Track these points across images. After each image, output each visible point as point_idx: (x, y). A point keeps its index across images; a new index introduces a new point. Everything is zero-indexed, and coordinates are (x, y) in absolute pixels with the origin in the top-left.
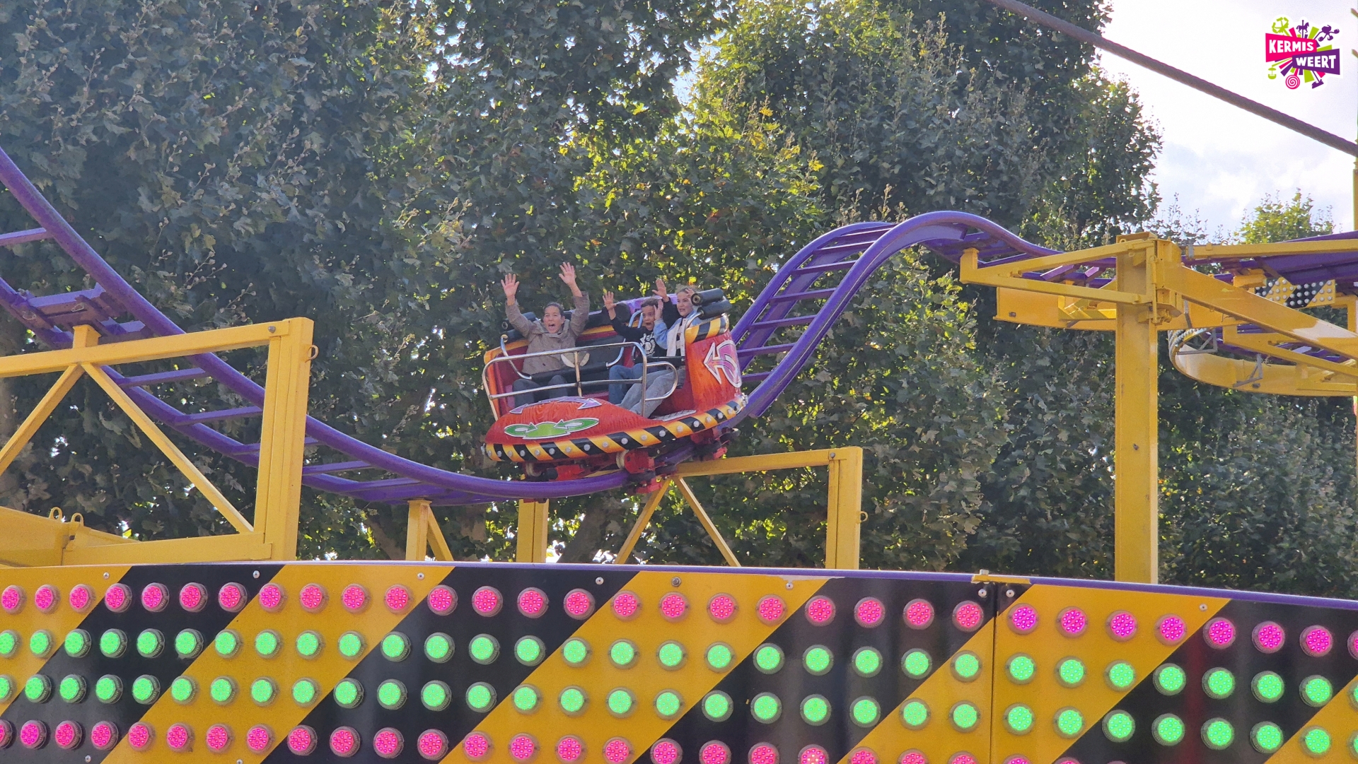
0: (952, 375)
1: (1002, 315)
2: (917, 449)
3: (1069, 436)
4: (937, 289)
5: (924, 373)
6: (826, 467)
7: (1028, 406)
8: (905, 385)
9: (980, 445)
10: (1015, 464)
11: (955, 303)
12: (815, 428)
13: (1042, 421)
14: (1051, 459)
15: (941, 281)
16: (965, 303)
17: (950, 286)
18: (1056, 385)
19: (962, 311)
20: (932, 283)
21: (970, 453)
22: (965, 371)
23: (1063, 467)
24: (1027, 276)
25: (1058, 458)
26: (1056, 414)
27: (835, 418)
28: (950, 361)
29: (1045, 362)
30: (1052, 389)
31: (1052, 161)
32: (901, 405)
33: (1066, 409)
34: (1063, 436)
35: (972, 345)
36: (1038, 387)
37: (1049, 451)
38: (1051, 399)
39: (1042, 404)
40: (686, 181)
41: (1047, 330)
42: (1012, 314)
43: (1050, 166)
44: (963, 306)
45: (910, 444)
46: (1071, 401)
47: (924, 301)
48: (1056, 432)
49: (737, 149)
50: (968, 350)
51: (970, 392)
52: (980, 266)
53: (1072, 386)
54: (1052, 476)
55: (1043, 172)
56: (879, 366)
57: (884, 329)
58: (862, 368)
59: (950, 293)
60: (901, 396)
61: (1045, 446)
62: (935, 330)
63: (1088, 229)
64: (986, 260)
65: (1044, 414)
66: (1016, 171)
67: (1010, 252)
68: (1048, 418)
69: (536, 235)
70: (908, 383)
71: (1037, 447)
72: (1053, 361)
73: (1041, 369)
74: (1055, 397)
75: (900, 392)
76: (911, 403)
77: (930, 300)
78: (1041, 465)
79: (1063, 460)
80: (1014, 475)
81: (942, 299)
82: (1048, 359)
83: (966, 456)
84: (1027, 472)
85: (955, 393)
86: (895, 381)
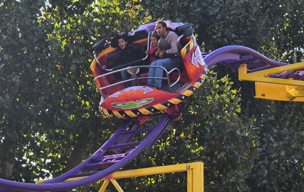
0: (231, 125)
1: (258, 96)
2: (215, 162)
3: (286, 154)
4: (222, 84)
5: (217, 124)
6: (187, 171)
7: (265, 139)
8: (209, 131)
9: (246, 158)
10: (260, 168)
11: (230, 90)
12: (165, 153)
13: (272, 147)
14: (278, 165)
15: (223, 80)
16: (235, 90)
17: (227, 82)
18: (278, 129)
19: (234, 94)
20: (218, 81)
21: (241, 163)
22: (237, 123)
23: (284, 169)
24: (271, 76)
25: (281, 165)
26: (279, 143)
27: (175, 148)
28: (230, 118)
29: (272, 118)
30: (275, 131)
32: (207, 141)
33: (283, 141)
34: (283, 153)
35: (239, 110)
36: (269, 131)
37: (276, 161)
38: (276, 136)
39: (271, 139)
41: (272, 102)
42: (263, 95)
44: (234, 91)
45: (212, 160)
46: (286, 136)
47: (215, 90)
48: (279, 152)
50: (237, 113)
51: (239, 133)
52: (248, 72)
53: (285, 129)
54: (278, 173)
56: (196, 122)
57: (198, 104)
58: (187, 123)
59: (228, 85)
60: (207, 136)
61: (274, 159)
62: (221, 104)
65: (273, 143)
68: (275, 145)
70: (210, 129)
71: (271, 160)
72: (276, 117)
73: (271, 121)
74: (278, 135)
75: (206, 134)
76: (212, 139)
77: (217, 89)
78: (273, 168)
79: (283, 166)
80: (260, 173)
81: (224, 89)
82: (273, 116)
83: (239, 165)
84: (266, 171)
85: (233, 134)
86: (204, 129)
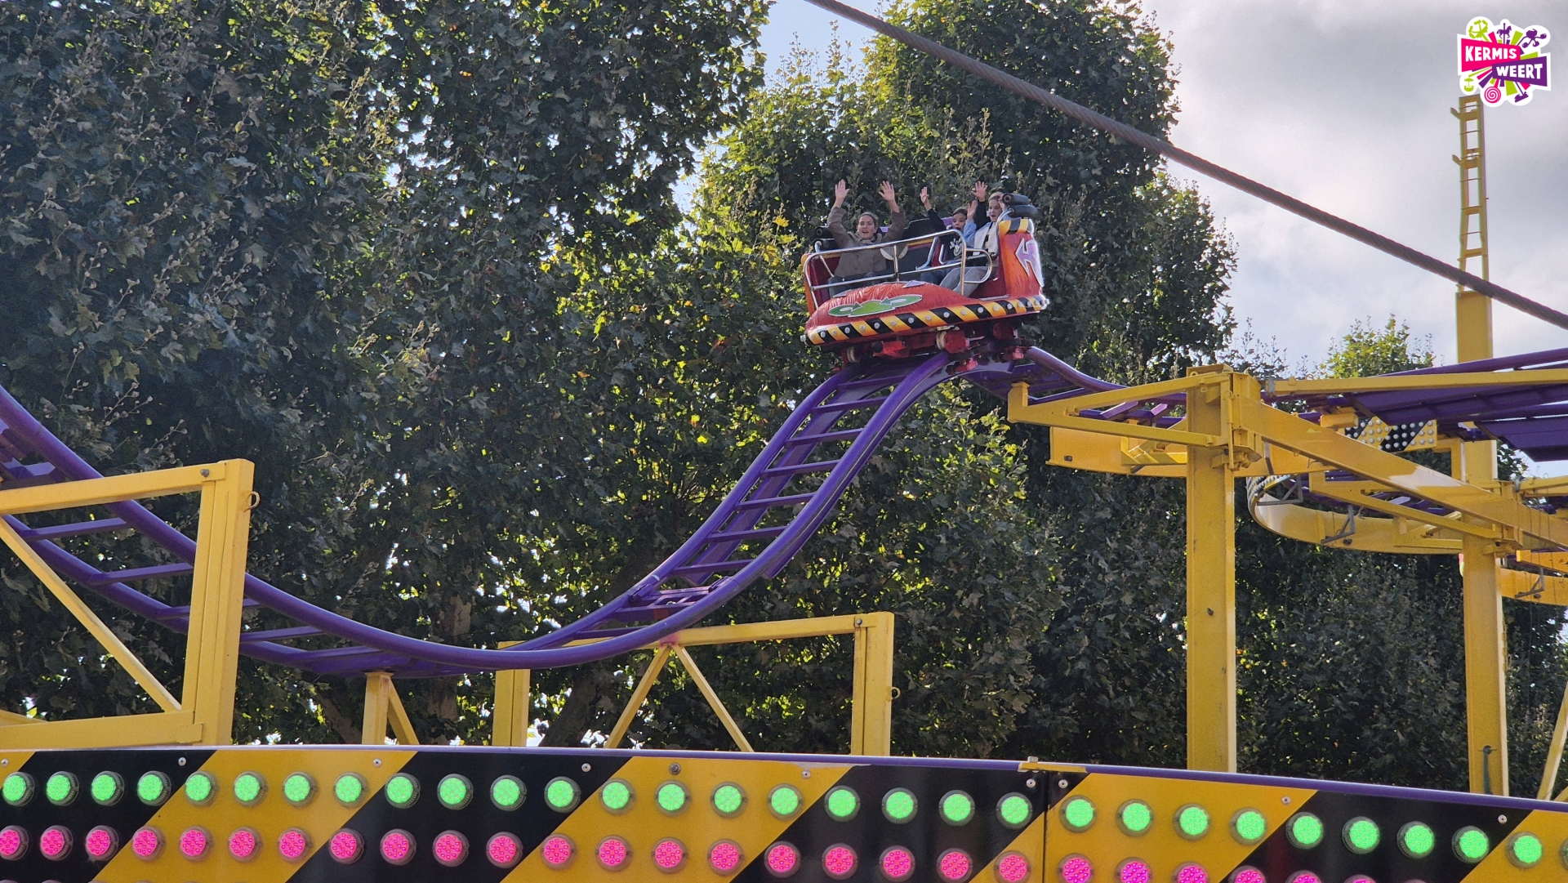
0: (999, 529)
1: (1056, 459)
2: (957, 615)
3: (1135, 600)
4: (982, 429)
5: (965, 526)
6: (851, 635)
7: (1087, 565)
8: (943, 541)
9: (1031, 609)
10: (1071, 631)
11: (1002, 444)
12: (838, 591)
13: (1102, 583)
14: (1114, 627)
15: (985, 420)
16: (1014, 446)
17: (996, 425)
18: (1118, 540)
19: (1010, 455)
20: (975, 422)
21: (1019, 619)
22: (1013, 525)
23: (1127, 635)
24: (1084, 414)
25: (1122, 625)
26: (1120, 574)
27: (862, 579)
28: (996, 513)
29: (1106, 514)
30: (1113, 545)
31: (1113, 280)
32: (939, 565)
33: (1130, 569)
34: (1127, 599)
35: (1021, 494)
36: (1099, 544)
37: (1111, 617)
38: (1113, 556)
39: (1102, 564)
40: (688, 303)
41: (1108, 476)
42: (1068, 458)
43: (1110, 286)
44: (1011, 448)
45: (949, 610)
46: (1136, 559)
47: (966, 443)
48: (1119, 594)
49: (747, 266)
50: (1017, 500)
51: (1019, 549)
52: (1031, 402)
53: (1137, 541)
54: (1114, 646)
55: (1103, 293)
56: (914, 519)
57: (920, 477)
58: (893, 521)
59: (997, 433)
60: (940, 554)
61: (1106, 611)
62: (978, 476)
63: (1154, 359)
64: (1039, 395)
65: (1105, 574)
66: (1071, 291)
67: (1067, 387)
68: (1109, 579)
69: (514, 366)
70: (947, 538)
71: (1098, 613)
72: (1115, 513)
73: (1103, 522)
74: (1118, 554)
75: (938, 549)
76: (951, 561)
77: (972, 442)
78: (1101, 631)
79: (1127, 628)
80: (1070, 644)
81: (987, 441)
82: (1109, 510)
83: (1014, 623)
84: (1086, 641)
85: (1002, 550)
86: (932, 536)
